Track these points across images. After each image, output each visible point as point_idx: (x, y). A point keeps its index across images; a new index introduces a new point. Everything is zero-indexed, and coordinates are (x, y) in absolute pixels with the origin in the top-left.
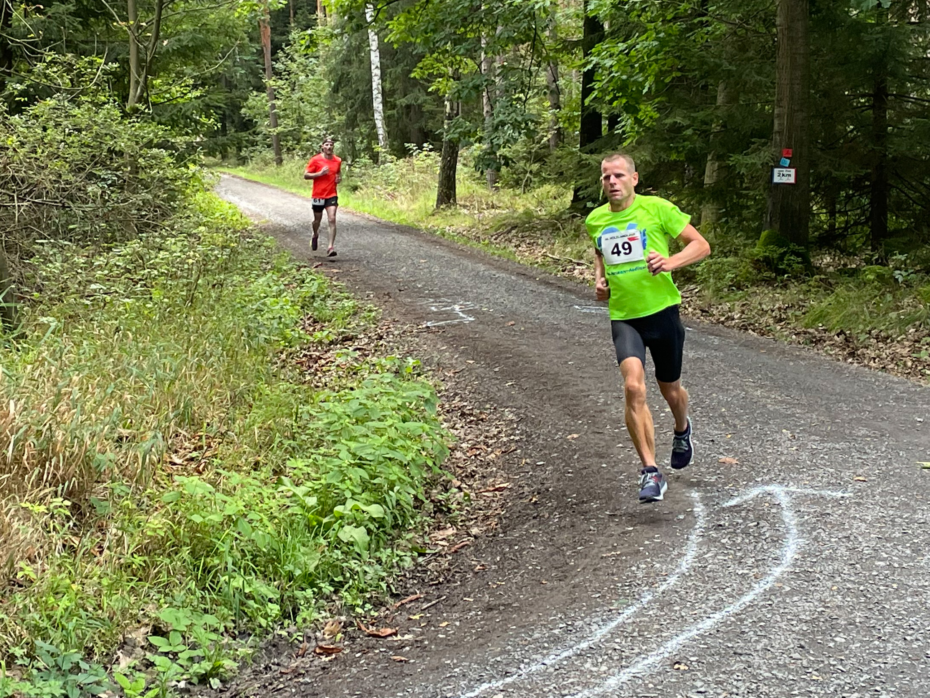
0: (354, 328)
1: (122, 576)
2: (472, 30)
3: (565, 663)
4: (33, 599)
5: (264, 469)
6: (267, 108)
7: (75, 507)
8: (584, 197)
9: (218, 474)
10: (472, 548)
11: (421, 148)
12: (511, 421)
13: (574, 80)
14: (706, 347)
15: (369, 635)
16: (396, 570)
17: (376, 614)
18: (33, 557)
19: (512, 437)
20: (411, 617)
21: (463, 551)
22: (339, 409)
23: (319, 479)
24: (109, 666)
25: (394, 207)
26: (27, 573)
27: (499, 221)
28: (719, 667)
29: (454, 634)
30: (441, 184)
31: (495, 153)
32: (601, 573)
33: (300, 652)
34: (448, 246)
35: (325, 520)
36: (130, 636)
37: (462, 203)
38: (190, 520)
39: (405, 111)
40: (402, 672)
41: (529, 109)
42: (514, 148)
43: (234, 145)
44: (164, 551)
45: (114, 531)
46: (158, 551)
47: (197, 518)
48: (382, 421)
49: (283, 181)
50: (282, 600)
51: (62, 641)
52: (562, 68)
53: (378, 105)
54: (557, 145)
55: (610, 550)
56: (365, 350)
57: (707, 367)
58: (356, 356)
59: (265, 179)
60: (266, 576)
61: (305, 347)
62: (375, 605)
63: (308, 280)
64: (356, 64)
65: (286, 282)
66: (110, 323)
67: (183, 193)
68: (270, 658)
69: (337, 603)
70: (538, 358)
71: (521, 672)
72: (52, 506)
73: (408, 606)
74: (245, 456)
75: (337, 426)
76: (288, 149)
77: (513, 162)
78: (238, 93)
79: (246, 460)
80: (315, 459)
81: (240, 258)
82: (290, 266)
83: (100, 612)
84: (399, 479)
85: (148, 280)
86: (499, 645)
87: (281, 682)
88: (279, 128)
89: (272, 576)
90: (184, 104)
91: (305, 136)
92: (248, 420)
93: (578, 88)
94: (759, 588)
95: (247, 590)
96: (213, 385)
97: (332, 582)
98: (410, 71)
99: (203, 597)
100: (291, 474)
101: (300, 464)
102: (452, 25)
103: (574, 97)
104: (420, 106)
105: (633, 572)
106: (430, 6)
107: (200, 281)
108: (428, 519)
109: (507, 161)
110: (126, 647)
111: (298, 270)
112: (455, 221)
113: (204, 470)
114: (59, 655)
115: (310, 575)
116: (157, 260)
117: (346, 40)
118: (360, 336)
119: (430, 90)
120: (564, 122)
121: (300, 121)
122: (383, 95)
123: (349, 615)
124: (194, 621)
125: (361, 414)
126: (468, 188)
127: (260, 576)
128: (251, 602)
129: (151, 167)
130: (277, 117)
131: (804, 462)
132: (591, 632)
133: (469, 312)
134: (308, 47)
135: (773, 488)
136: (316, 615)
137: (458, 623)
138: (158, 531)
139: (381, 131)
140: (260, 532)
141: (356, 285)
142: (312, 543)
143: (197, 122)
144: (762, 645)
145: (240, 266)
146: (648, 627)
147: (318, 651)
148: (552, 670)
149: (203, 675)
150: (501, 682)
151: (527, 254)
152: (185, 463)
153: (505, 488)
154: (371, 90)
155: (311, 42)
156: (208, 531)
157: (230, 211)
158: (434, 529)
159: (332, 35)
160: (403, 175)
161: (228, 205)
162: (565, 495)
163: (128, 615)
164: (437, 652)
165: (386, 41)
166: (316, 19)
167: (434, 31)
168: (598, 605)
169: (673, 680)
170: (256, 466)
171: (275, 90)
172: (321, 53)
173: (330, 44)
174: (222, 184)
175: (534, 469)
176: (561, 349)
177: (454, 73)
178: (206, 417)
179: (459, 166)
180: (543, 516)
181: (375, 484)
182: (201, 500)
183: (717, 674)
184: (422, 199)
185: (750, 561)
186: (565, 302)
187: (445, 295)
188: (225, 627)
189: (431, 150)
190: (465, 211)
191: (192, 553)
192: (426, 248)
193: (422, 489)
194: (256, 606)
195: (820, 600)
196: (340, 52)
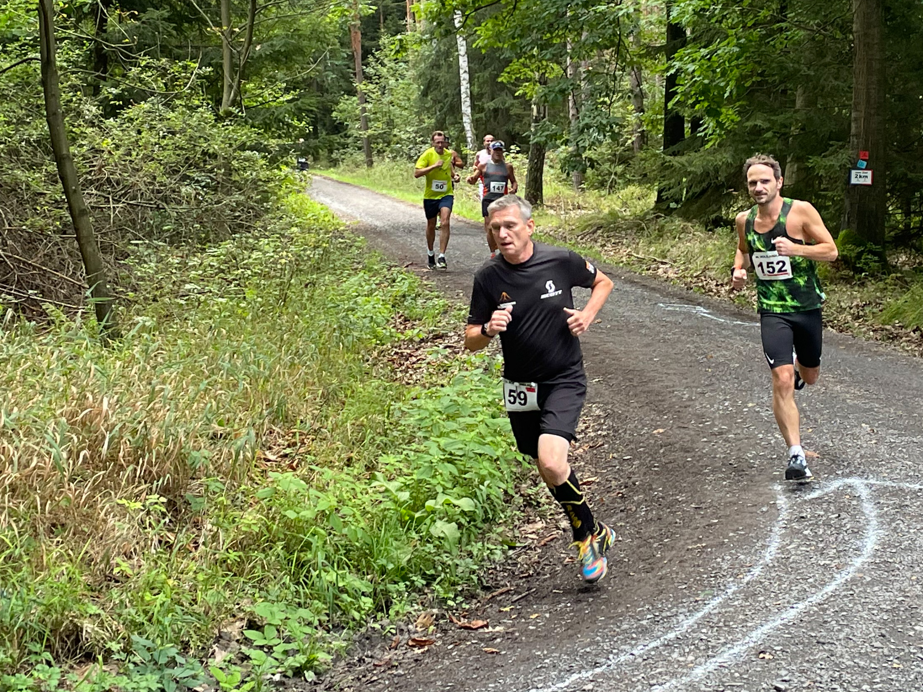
0: (444, 326)
1: (217, 572)
2: (558, 36)
3: (653, 653)
4: (129, 594)
5: (357, 466)
6: (357, 112)
7: (171, 504)
8: (667, 198)
9: (312, 470)
10: (561, 541)
12: (599, 416)
13: (657, 84)
15: (461, 628)
16: (487, 564)
17: (467, 607)
18: (129, 553)
19: (599, 432)
20: (502, 609)
21: (552, 544)
22: (430, 406)
23: (410, 474)
24: (204, 659)
26: (123, 569)
27: (585, 222)
28: (803, 656)
29: (544, 625)
30: (529, 185)
31: (581, 155)
32: (687, 565)
33: (393, 645)
35: (417, 515)
36: (225, 630)
37: (549, 204)
38: (285, 516)
39: (492, 114)
40: (493, 663)
41: (614, 113)
42: (599, 150)
43: (326, 147)
44: (259, 546)
45: (209, 526)
46: (253, 547)
47: (291, 514)
48: (473, 417)
49: (374, 183)
50: (375, 594)
51: (158, 636)
52: (645, 73)
53: (466, 108)
54: (641, 148)
55: (696, 543)
56: (455, 347)
58: (447, 353)
59: (356, 180)
60: (359, 570)
61: (396, 344)
62: (466, 598)
63: (399, 279)
64: (445, 68)
65: (377, 282)
66: (204, 322)
67: (276, 194)
68: (363, 650)
69: (430, 596)
70: (624, 355)
71: (609, 663)
72: (148, 503)
73: (499, 598)
74: (338, 452)
75: (428, 423)
76: (379, 151)
77: (598, 164)
78: (330, 97)
79: (339, 456)
80: (407, 455)
81: (332, 258)
82: (381, 265)
83: (195, 606)
84: (490, 473)
85: (242, 280)
86: (588, 636)
87: (374, 675)
88: (369, 131)
89: (365, 570)
90: (276, 108)
91: (395, 139)
92: (340, 417)
93: (661, 92)
94: (841, 579)
95: (341, 584)
96: (306, 383)
97: (424, 576)
98: (498, 76)
99: (297, 592)
100: (383, 470)
101: (391, 459)
102: (539, 30)
103: (657, 100)
104: (508, 110)
105: (718, 563)
106: (517, 12)
107: (293, 281)
108: (518, 513)
109: (592, 163)
110: (222, 641)
111: (389, 270)
112: (542, 221)
113: (297, 466)
114: (155, 650)
115: (403, 569)
116: (251, 260)
117: (434, 45)
118: (450, 334)
119: (517, 94)
120: (647, 125)
121: (390, 124)
122: (471, 99)
123: (440, 608)
124: (289, 616)
125: (451, 411)
126: (555, 189)
127: (354, 570)
128: (345, 596)
129: (244, 169)
130: (367, 120)
131: (883, 454)
132: (678, 623)
134: (398, 52)
135: (854, 481)
136: (408, 608)
137: (547, 615)
138: (253, 527)
139: (469, 134)
140: (353, 527)
141: (446, 284)
142: (404, 537)
143: (289, 125)
144: (844, 634)
145: (332, 266)
146: (734, 617)
147: (411, 643)
148: (640, 660)
149: (297, 668)
150: (591, 673)
151: (612, 253)
152: (279, 459)
153: (593, 482)
154: (459, 94)
155: (401, 47)
156: (302, 527)
157: (322, 212)
158: (524, 522)
159: (421, 40)
161: (319, 206)
162: (651, 489)
163: (223, 610)
164: (528, 643)
165: (474, 46)
166: (406, 25)
167: (521, 36)
168: (684, 596)
169: (759, 669)
170: (349, 462)
171: (365, 94)
172: (411, 58)
173: (419, 49)
174: (314, 186)
175: (621, 464)
177: (540, 78)
178: (299, 415)
179: (546, 168)
180: (630, 509)
181: (465, 479)
182: (295, 496)
183: (801, 663)
185: (832, 552)
186: (649, 300)
188: (319, 620)
189: (518, 152)
190: (552, 212)
191: (286, 548)
193: (511, 485)
194: (349, 599)
195: (900, 590)
196: (429, 57)
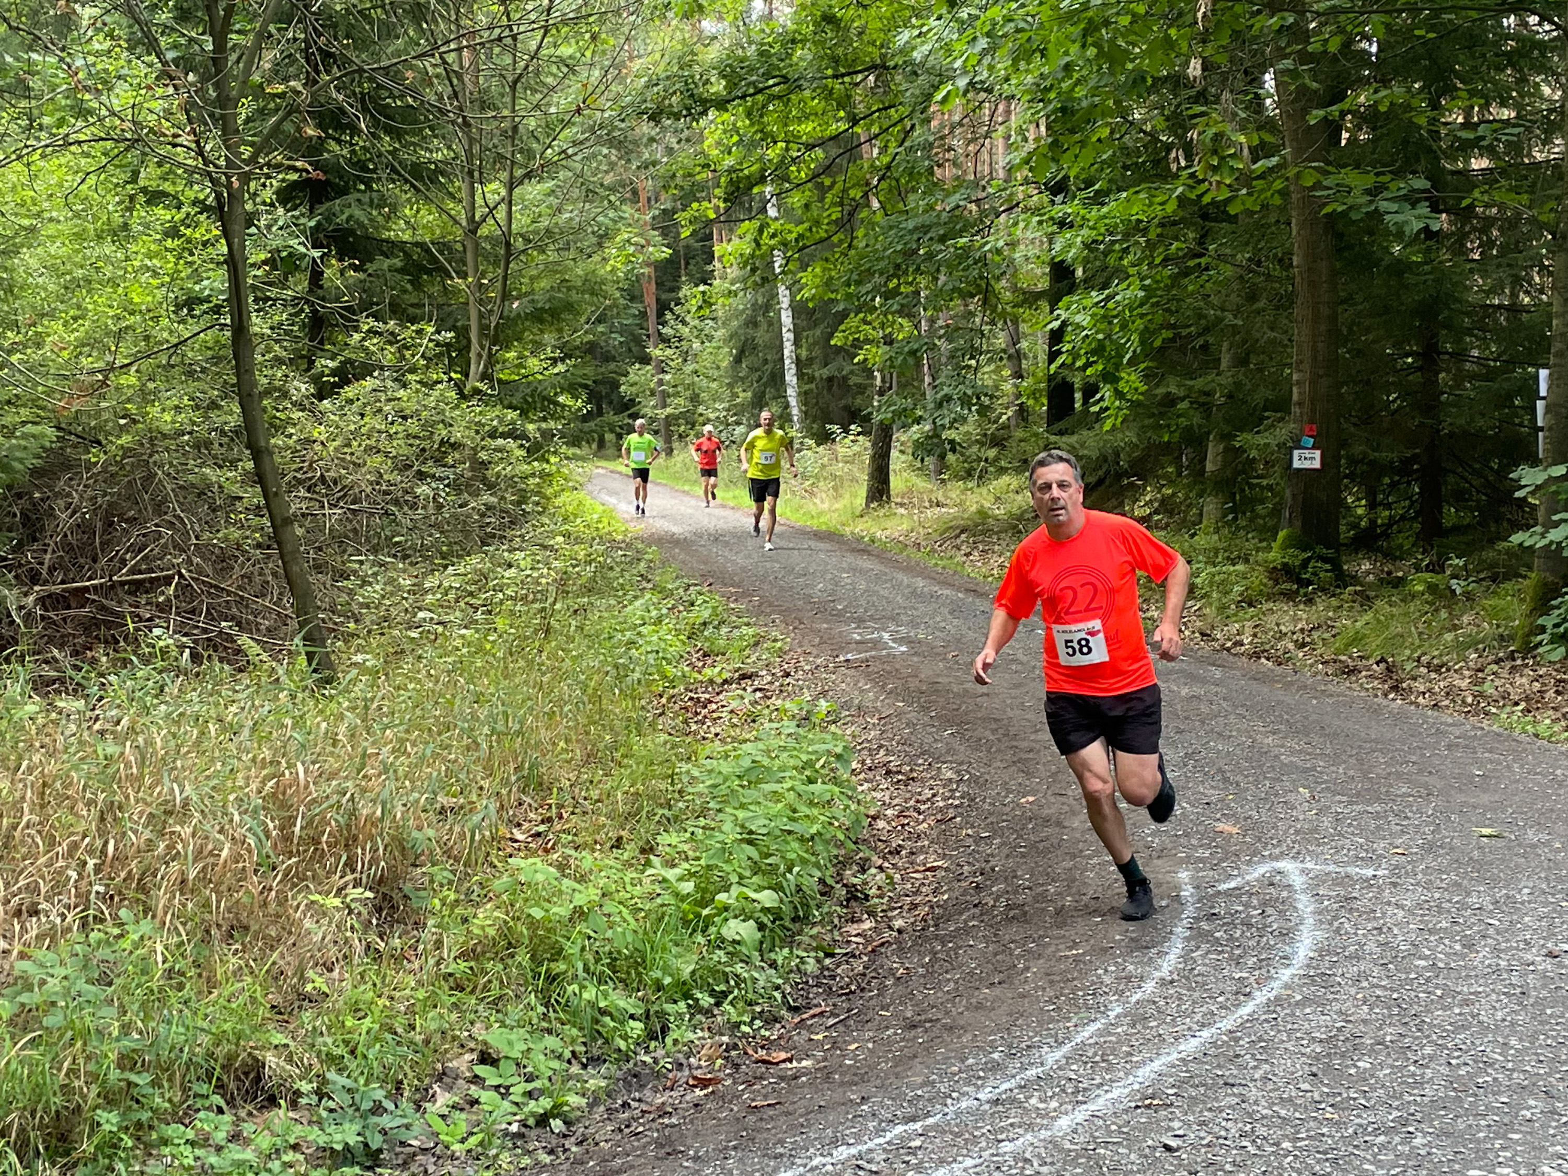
0: (754, 662)
1: (441, 988)
2: (907, 282)
3: (1004, 1097)
4: (326, 1018)
5: (629, 847)
6: (652, 385)
9: (568, 855)
10: (894, 946)
11: (846, 431)
12: (950, 780)
14: (1204, 681)
15: (757, 1061)
16: (795, 975)
17: (768, 1034)
18: (329, 963)
19: (950, 801)
20: (813, 1037)
21: (883, 950)
22: (726, 768)
23: (698, 859)
24: (421, 1104)
25: (811, 506)
27: (945, 523)
28: (1204, 1102)
29: (865, 1059)
30: (872, 477)
31: (939, 436)
32: (1058, 978)
33: (669, 1084)
34: (878, 556)
35: (705, 912)
36: (451, 1065)
37: (899, 500)
38: (529, 915)
39: (825, 384)
41: (982, 380)
42: (963, 429)
44: (496, 954)
46: (489, 955)
47: (538, 913)
50: (648, 1017)
51: (362, 1073)
53: (791, 377)
55: (1071, 948)
56: (767, 691)
57: (1204, 708)
58: (756, 698)
60: (626, 986)
61: (691, 687)
62: (766, 1022)
63: (699, 602)
64: (763, 327)
65: (670, 606)
68: (629, 1092)
69: (719, 1019)
72: (349, 899)
73: (809, 1023)
74: (605, 830)
75: (723, 790)
76: (680, 436)
77: (962, 447)
78: (614, 367)
79: (606, 835)
80: (693, 833)
82: (675, 584)
83: (412, 1033)
84: (800, 858)
85: (493, 606)
86: (921, 1074)
87: (641, 1124)
88: (668, 409)
89: (634, 985)
90: (542, 381)
91: (701, 419)
93: (1044, 351)
94: (1261, 997)
95: (602, 1004)
96: (568, 739)
97: (712, 992)
98: (831, 335)
99: (545, 1015)
100: (663, 853)
101: (675, 839)
102: (882, 274)
103: (1040, 363)
104: (845, 379)
105: (1099, 976)
106: (853, 251)
107: (557, 606)
108: (838, 908)
109: (955, 446)
110: (446, 1080)
111: (686, 590)
112: (889, 524)
113: (552, 848)
114: (357, 1091)
115: (684, 983)
116: (504, 580)
117: (749, 298)
118: (761, 673)
119: (856, 360)
120: (1028, 396)
121: (695, 399)
122: (797, 365)
123: (732, 1035)
124: (532, 1046)
125: (753, 775)
126: (905, 481)
127: (619, 985)
128: (607, 1019)
129: (496, 462)
130: (665, 395)
131: (1326, 829)
132: (1040, 1057)
133: (900, 641)
134: (700, 308)
135: (1285, 865)
136: (691, 1036)
137: (870, 1045)
138: (488, 929)
139: (795, 411)
140: (620, 929)
142: (687, 942)
144: (1262, 1072)
145: (612, 585)
146: (1115, 1049)
147: (691, 1082)
148: (987, 1107)
149: (541, 1115)
150: (920, 1123)
151: (979, 564)
152: (529, 840)
153: (940, 867)
154: (782, 359)
155: (705, 300)
156: (553, 928)
158: (846, 921)
160: (823, 466)
161: (602, 508)
162: (1015, 876)
163: (449, 1038)
164: (841, 1084)
165: (800, 297)
166: (712, 272)
167: (858, 283)
168: (1052, 1020)
169: (1143, 1120)
170: (618, 843)
171: (662, 361)
172: (720, 313)
173: (729, 303)
174: (595, 481)
175: (976, 843)
176: (1017, 686)
178: (557, 778)
179: (894, 454)
180: (987, 904)
181: (768, 865)
182: (544, 888)
184: (847, 496)
185: (1252, 961)
187: (872, 618)
188: (573, 1052)
189: (859, 434)
190: (902, 511)
191: (532, 957)
192: (850, 558)
193: (832, 870)
194: (612, 1024)
195: (1340, 1012)
196: (743, 311)
